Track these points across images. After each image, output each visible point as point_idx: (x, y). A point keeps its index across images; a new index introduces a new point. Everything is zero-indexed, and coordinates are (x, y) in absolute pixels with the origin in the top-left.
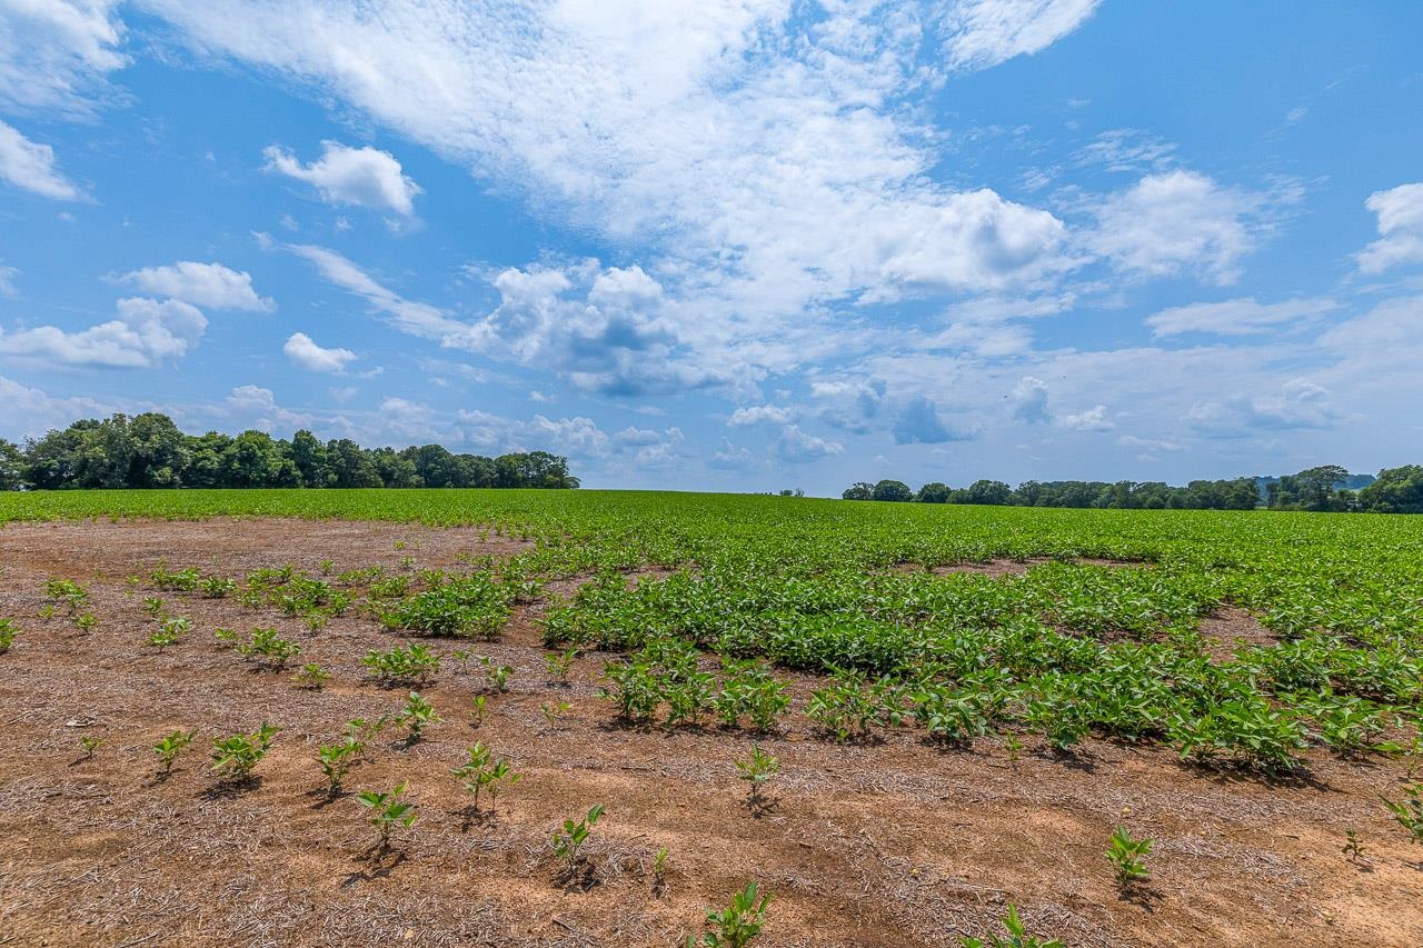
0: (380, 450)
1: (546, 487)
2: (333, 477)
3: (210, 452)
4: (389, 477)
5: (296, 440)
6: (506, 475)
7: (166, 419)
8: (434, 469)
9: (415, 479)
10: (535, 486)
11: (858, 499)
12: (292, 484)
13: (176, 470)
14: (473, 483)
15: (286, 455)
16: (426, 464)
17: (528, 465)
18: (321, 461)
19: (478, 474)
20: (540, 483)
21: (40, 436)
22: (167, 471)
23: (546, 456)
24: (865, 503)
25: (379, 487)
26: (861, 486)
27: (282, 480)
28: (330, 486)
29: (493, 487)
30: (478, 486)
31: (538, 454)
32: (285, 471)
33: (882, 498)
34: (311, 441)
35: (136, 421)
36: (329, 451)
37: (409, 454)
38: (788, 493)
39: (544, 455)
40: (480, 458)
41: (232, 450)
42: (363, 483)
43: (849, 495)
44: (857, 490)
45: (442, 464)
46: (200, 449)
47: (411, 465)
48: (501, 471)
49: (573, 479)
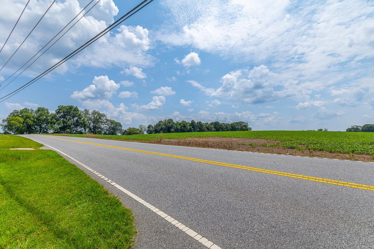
0: (206, 123)
1: (243, 130)
2: (198, 129)
3: (178, 125)
4: (209, 129)
5: (192, 122)
6: (233, 128)
7: (172, 120)
8: (217, 127)
9: (213, 129)
10: (240, 130)
11: (354, 131)
12: (192, 131)
13: (174, 129)
14: (226, 130)
15: (190, 125)
16: (216, 126)
17: (238, 125)
18: (196, 126)
19: (227, 128)
20: (242, 129)
21: (155, 124)
22: (173, 129)
23: (243, 122)
24: (358, 133)
25: (206, 131)
26: (355, 127)
27: (190, 131)
28: (198, 131)
29: (230, 131)
30: (227, 131)
31: (240, 122)
32: (190, 129)
33: (366, 131)
34: (194, 122)
35: (168, 120)
36: (197, 124)
37: (212, 124)
38: (321, 130)
39: (242, 122)
40: (227, 124)
41: (182, 125)
42: (204, 131)
43: (349, 130)
44: (353, 128)
45: (219, 126)
46: (177, 125)
47: (213, 126)
48: (232, 127)
49: (250, 128)
